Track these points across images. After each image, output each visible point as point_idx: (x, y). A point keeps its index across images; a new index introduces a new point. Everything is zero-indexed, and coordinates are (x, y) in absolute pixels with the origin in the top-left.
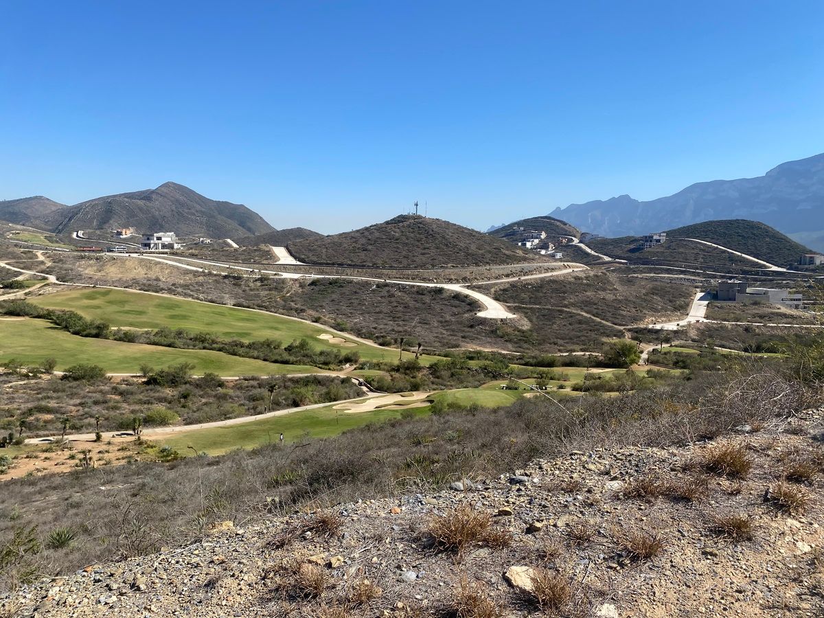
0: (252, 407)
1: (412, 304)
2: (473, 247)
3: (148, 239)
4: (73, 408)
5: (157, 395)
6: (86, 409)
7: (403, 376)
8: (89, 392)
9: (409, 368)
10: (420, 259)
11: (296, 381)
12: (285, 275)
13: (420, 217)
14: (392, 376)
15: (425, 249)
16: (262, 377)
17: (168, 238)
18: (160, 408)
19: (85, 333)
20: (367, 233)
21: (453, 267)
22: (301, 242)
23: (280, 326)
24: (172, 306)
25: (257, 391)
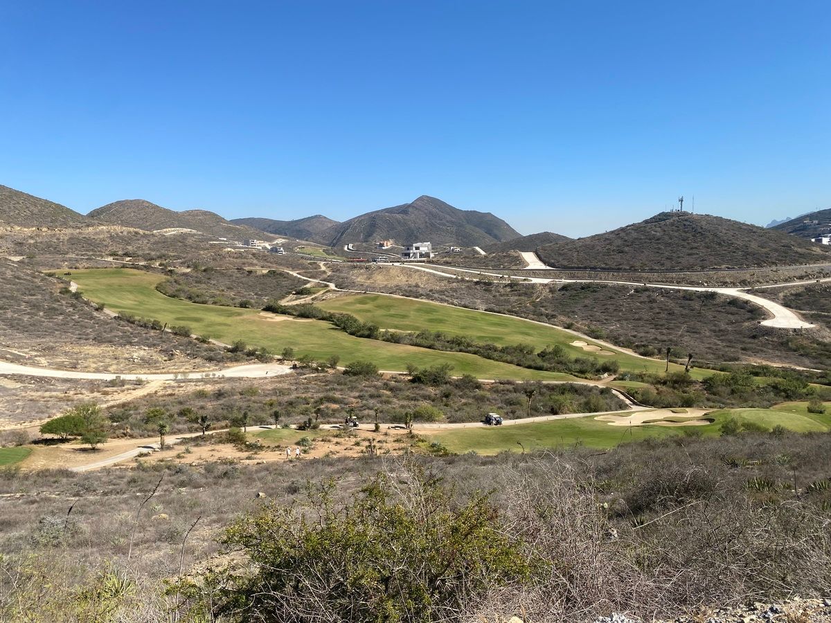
0: (510, 410)
1: (677, 310)
3: (408, 249)
4: (354, 400)
5: (421, 392)
6: (364, 402)
7: (671, 390)
8: (364, 386)
9: (679, 382)
10: (685, 261)
11: (552, 388)
12: (535, 281)
13: (685, 214)
14: (657, 389)
15: (692, 248)
16: (517, 382)
17: (425, 248)
18: (425, 405)
19: (359, 334)
20: (622, 234)
21: (728, 268)
22: (550, 246)
23: (531, 332)
24: (430, 310)
25: (513, 396)
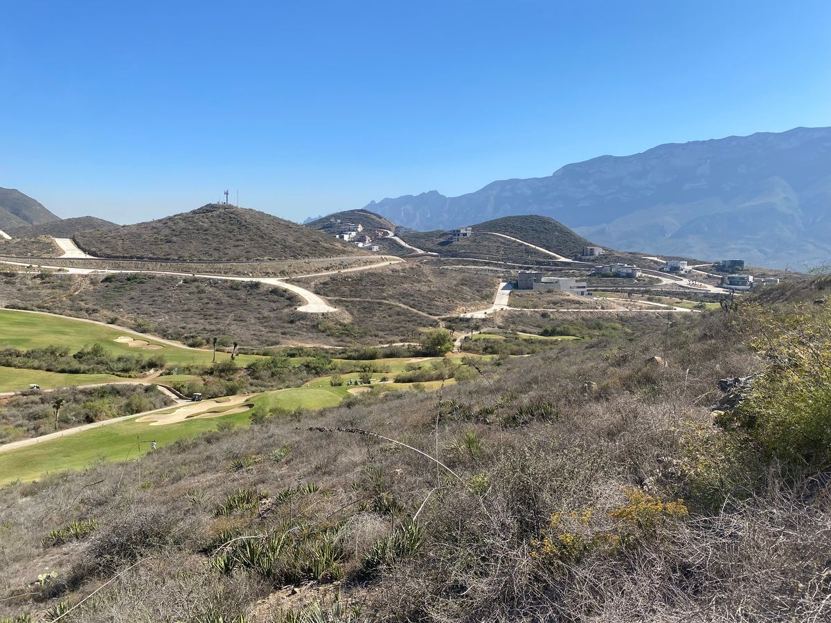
0: (32, 427)
1: (225, 300)
2: (290, 240)
7: (217, 379)
9: (225, 370)
10: (232, 252)
11: (89, 393)
12: (72, 271)
13: (231, 207)
14: (204, 380)
15: (238, 240)
16: (46, 391)
20: (170, 223)
22: (91, 233)
25: (38, 409)
